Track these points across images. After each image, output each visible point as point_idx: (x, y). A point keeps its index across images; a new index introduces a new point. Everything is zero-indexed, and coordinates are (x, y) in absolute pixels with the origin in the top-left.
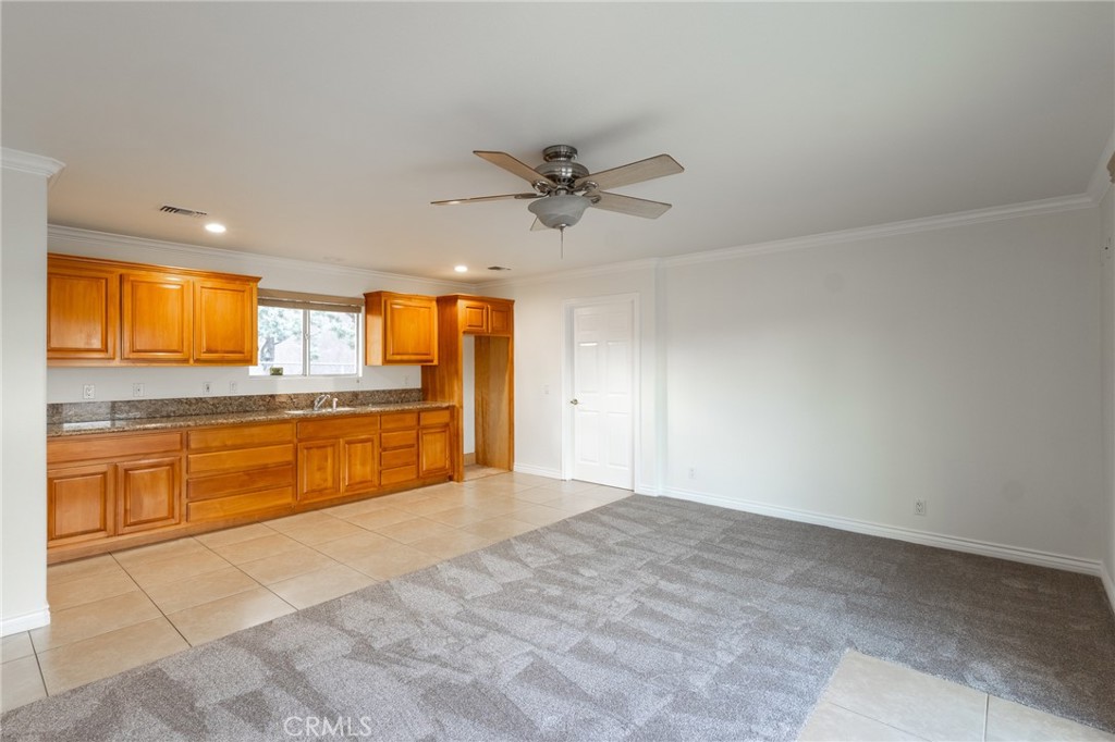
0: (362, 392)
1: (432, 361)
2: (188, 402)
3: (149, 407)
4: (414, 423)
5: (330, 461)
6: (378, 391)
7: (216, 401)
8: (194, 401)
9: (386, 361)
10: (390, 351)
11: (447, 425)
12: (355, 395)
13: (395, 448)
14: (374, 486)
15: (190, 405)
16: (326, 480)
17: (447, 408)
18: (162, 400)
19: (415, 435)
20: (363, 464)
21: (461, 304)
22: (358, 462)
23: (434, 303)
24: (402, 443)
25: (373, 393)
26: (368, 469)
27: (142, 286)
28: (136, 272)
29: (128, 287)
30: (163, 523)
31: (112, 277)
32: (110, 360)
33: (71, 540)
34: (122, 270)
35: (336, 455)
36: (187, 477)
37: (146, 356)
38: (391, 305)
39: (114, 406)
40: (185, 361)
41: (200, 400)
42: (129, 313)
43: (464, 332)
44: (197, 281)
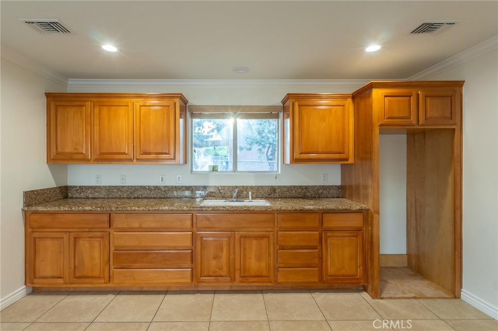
0: (279, 187)
1: (347, 160)
2: (149, 188)
3: (127, 191)
4: (317, 224)
5: (225, 251)
6: (294, 187)
7: (167, 189)
8: (153, 189)
9: (294, 160)
10: (297, 150)
11: (359, 230)
12: (273, 189)
13: (294, 248)
14: (271, 282)
15: (151, 191)
16: (221, 269)
17: (360, 211)
18: (135, 187)
19: (317, 237)
20: (259, 259)
21: (377, 94)
22: (253, 257)
23: (350, 100)
24: (302, 244)
25: (290, 188)
26: (263, 264)
27: (105, 110)
28: (102, 100)
29: (97, 110)
30: (96, 281)
31: (88, 104)
32: (89, 160)
33: (45, 281)
34: (95, 100)
35: (231, 246)
36: (112, 249)
37: (106, 157)
38: (299, 106)
39: (109, 189)
40: (131, 160)
41: (157, 188)
42: (97, 128)
43: (381, 125)
44: (139, 102)
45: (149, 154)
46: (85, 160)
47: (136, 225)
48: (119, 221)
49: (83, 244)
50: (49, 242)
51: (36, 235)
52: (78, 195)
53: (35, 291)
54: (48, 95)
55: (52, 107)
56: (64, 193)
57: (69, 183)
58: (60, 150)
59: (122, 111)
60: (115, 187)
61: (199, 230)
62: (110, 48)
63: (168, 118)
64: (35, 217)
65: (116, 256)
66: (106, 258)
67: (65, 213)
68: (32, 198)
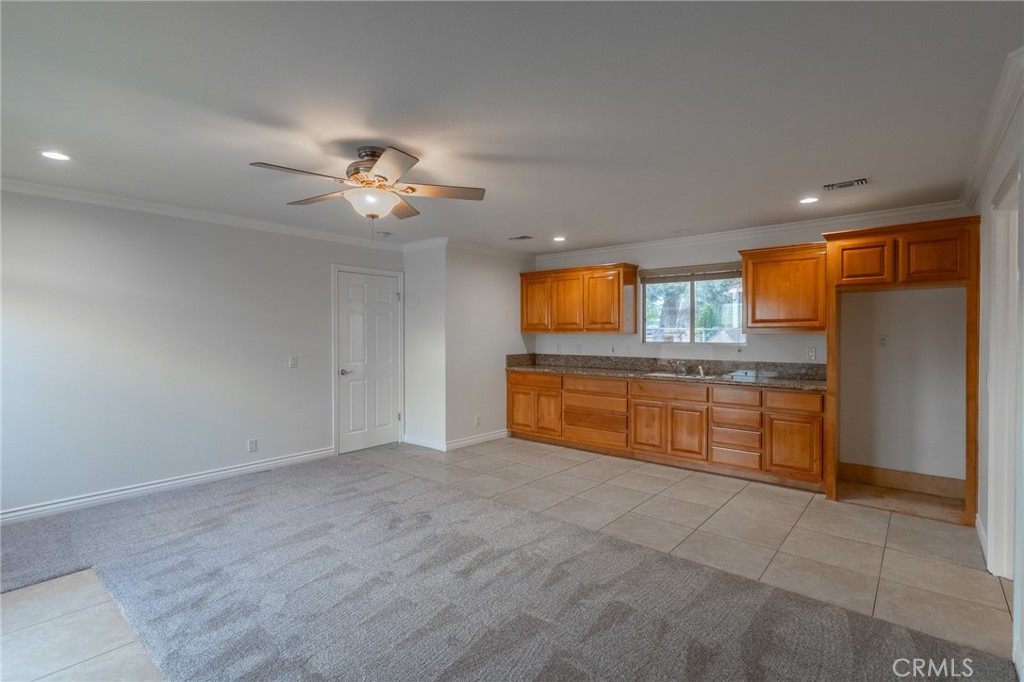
0: (743, 363)
1: (822, 328)
2: (601, 359)
3: (582, 361)
4: (758, 403)
5: (657, 421)
6: (764, 364)
7: (617, 360)
8: (604, 359)
9: (749, 330)
10: (751, 317)
12: (736, 365)
13: (730, 427)
14: (703, 460)
15: (602, 361)
16: (653, 438)
19: (759, 418)
20: (691, 433)
21: (833, 248)
22: (685, 430)
24: (740, 423)
25: (758, 365)
26: (696, 440)
27: (561, 283)
28: (559, 275)
29: (555, 285)
30: (553, 433)
31: (549, 280)
32: (549, 330)
33: (519, 427)
34: (553, 275)
35: (664, 415)
36: (564, 407)
37: (563, 327)
38: (754, 264)
39: (568, 358)
40: (581, 330)
41: (608, 358)
42: (555, 301)
43: (838, 286)
44: (587, 274)
45: (596, 323)
46: (546, 330)
47: (582, 388)
48: (569, 384)
49: (544, 400)
50: (521, 396)
51: (513, 390)
52: (542, 363)
53: (513, 435)
54: (522, 275)
55: (525, 285)
56: (533, 359)
57: (537, 352)
58: (529, 322)
59: (574, 284)
60: (572, 356)
61: (634, 397)
62: (559, 239)
63: (613, 288)
64: (513, 376)
65: (567, 413)
66: (559, 414)
67: (531, 373)
68: (513, 361)
